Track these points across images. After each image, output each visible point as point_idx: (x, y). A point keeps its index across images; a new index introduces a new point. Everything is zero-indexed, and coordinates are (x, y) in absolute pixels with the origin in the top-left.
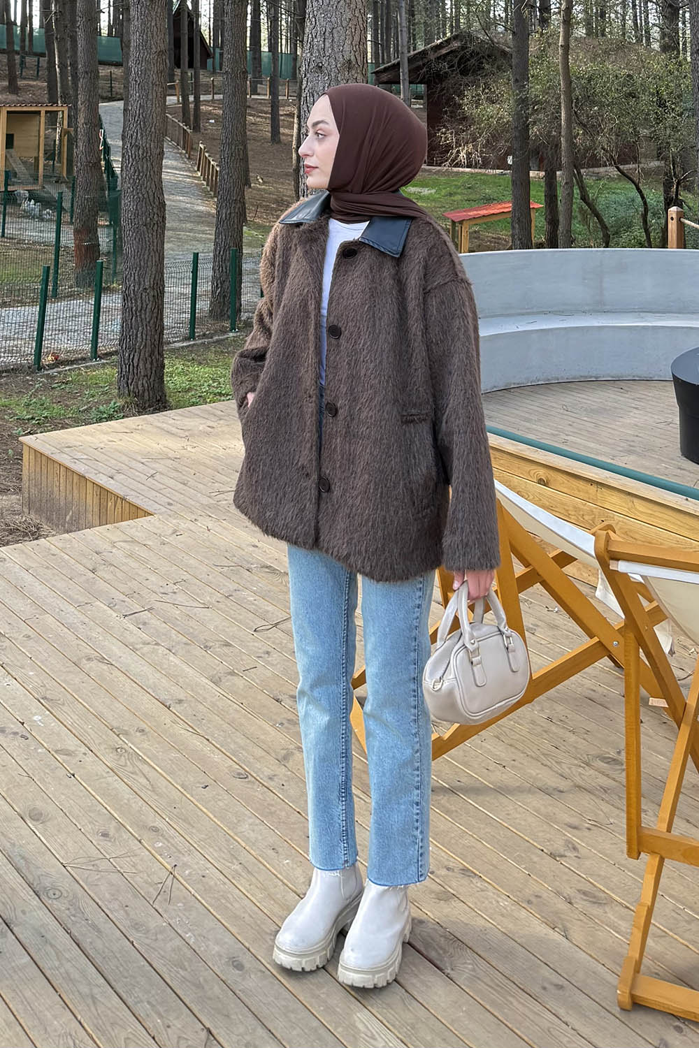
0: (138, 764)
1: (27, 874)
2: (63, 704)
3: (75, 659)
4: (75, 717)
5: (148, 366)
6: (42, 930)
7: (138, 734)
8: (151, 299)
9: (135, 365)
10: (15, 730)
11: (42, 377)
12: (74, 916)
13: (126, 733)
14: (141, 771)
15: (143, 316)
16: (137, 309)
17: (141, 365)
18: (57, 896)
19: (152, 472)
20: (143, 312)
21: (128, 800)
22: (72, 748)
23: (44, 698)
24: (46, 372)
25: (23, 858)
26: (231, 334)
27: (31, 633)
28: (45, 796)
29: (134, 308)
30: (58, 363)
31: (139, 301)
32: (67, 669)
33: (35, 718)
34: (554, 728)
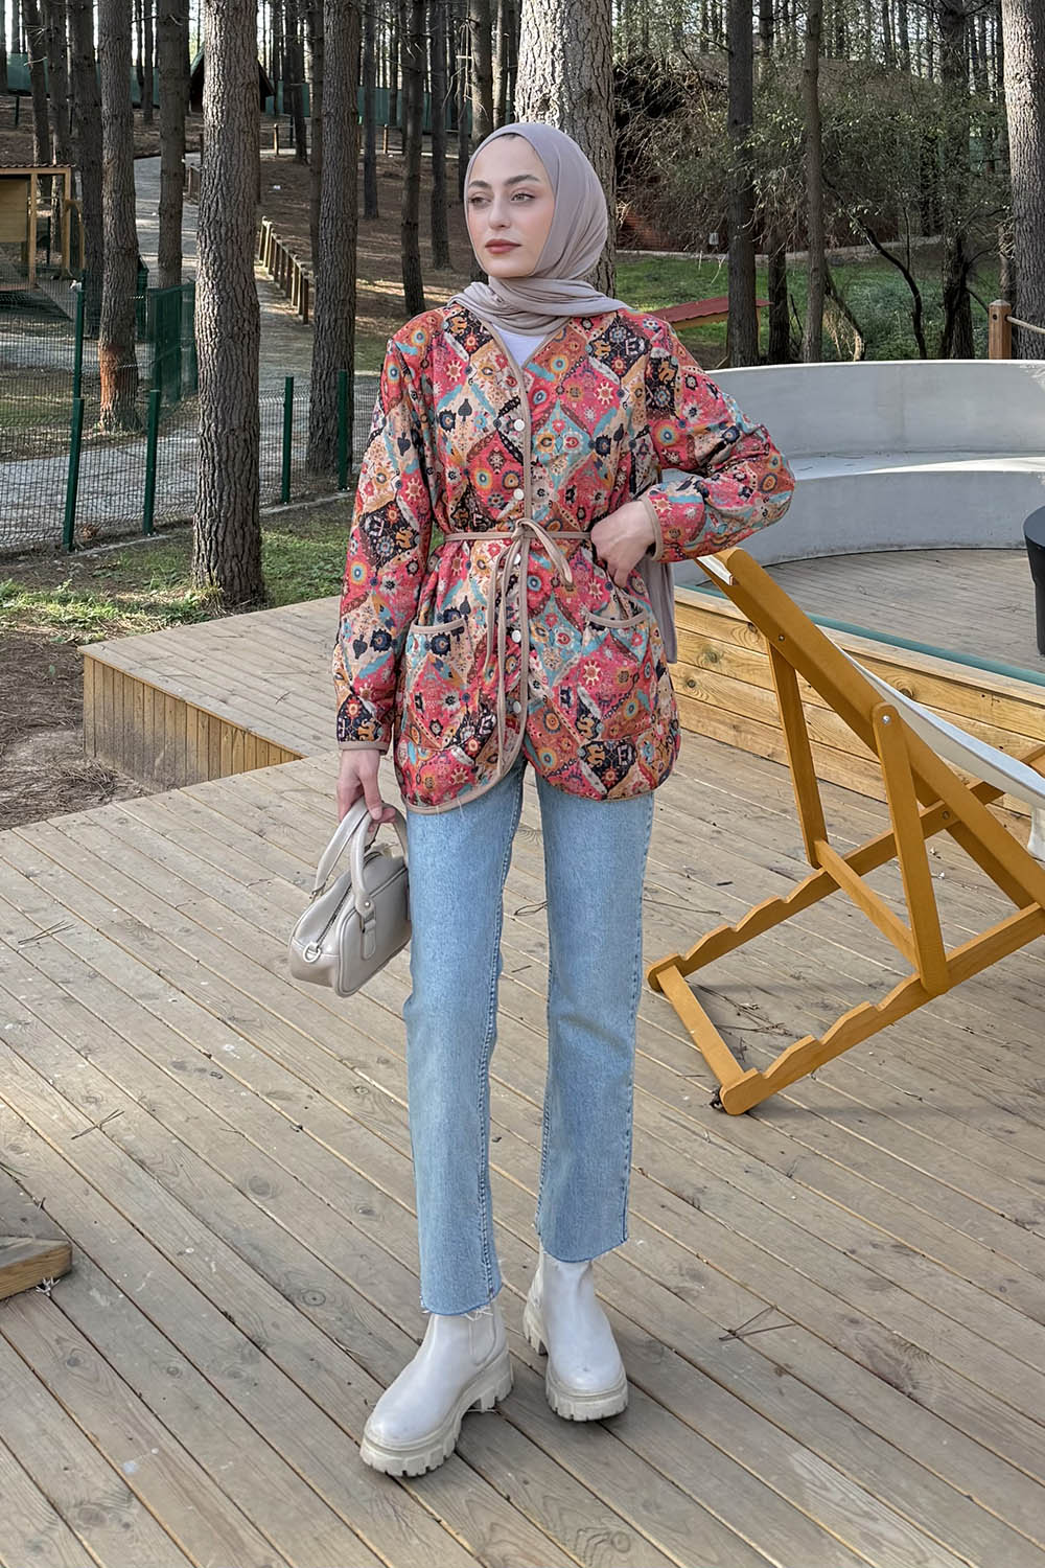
0: (392, 1109)
1: (270, 1272)
2: (262, 1027)
3: (263, 962)
4: (284, 1045)
5: (239, 541)
6: (310, 1351)
7: (381, 1066)
8: (242, 444)
9: (220, 539)
10: (200, 1065)
11: (77, 559)
12: (351, 1329)
13: (364, 1066)
14: (396, 1118)
15: (230, 470)
16: (220, 460)
17: (228, 540)
18: (318, 1302)
19: (282, 692)
20: (230, 463)
21: (390, 1160)
22: (290, 1090)
23: (233, 1019)
24: (81, 554)
25: (256, 1248)
26: (341, 495)
27: (190, 925)
28: (267, 1160)
29: (217, 459)
30: (96, 539)
31: (224, 448)
32: (256, 976)
33: (226, 1047)
34: (978, 1043)
